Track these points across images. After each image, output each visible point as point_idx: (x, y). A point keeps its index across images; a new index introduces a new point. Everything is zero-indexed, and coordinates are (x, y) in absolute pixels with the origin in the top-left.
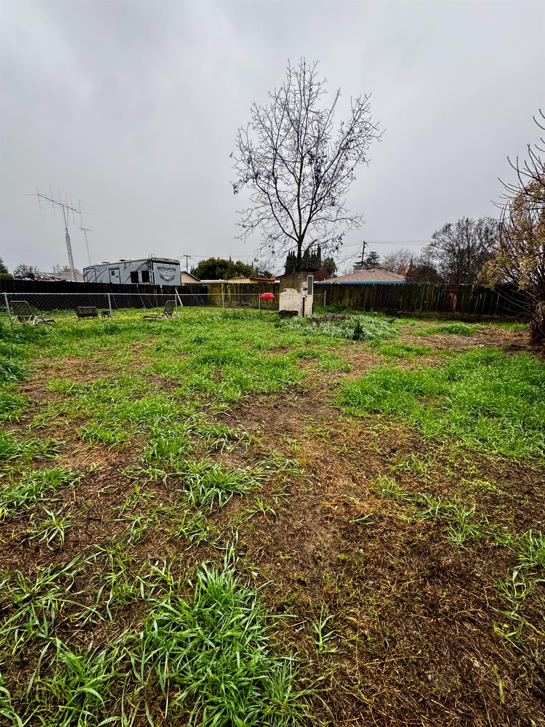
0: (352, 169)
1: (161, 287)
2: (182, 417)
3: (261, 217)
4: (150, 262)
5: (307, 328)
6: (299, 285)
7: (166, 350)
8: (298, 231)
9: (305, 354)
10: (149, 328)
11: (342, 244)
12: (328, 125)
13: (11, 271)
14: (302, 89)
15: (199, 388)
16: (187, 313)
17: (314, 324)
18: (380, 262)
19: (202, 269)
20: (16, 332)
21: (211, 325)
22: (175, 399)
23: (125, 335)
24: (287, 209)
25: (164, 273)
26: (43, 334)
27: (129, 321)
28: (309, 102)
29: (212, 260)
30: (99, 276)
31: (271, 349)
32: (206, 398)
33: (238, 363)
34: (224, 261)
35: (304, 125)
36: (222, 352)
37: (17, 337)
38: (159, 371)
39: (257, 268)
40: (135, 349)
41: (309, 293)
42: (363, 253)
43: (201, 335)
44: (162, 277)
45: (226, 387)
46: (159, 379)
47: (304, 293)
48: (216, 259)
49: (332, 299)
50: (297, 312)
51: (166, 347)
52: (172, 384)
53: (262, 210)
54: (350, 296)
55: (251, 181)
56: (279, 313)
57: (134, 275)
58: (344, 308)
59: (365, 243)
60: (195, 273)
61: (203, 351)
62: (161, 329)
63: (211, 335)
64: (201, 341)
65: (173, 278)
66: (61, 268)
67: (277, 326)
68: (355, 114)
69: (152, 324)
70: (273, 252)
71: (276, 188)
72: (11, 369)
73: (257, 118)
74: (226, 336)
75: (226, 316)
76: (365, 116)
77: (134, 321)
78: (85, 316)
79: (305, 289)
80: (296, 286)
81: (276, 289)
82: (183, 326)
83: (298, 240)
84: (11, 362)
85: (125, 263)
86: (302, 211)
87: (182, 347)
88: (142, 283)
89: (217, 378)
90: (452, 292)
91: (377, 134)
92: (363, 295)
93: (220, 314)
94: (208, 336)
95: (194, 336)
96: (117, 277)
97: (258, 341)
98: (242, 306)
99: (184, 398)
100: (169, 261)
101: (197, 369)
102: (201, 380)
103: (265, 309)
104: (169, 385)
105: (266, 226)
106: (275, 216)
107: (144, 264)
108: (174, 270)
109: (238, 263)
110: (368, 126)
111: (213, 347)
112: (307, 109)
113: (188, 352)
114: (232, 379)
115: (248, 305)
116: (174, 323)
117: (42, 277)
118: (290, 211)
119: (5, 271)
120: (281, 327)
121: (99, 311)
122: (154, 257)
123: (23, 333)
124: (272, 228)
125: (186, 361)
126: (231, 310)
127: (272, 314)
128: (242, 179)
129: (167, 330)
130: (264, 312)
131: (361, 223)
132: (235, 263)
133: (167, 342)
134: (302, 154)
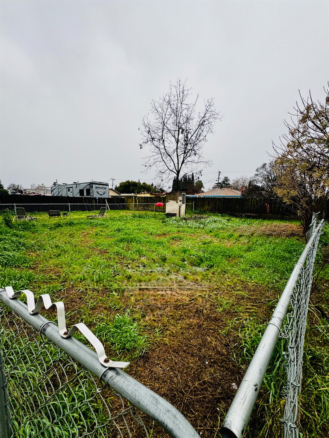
0: (205, 136)
1: (97, 198)
2: (109, 266)
3: (155, 161)
4: (91, 184)
5: (180, 223)
6: (177, 199)
7: (100, 235)
8: (177, 168)
9: (175, 237)
10: (91, 223)
11: (202, 175)
12: (192, 112)
13: (5, 188)
14: (178, 93)
15: (118, 253)
16: (112, 214)
17: (184, 221)
18: (231, 183)
19: (122, 187)
20: (19, 225)
21: (126, 221)
22: (106, 259)
23: (78, 227)
24: (170, 156)
25: (99, 190)
26: (33, 226)
27: (79, 219)
28: (182, 99)
29: (128, 182)
30: (60, 191)
31: (158, 235)
32: (121, 258)
33: (139, 242)
34: (135, 182)
35: (180, 111)
36: (131, 236)
37: (20, 227)
38: (97, 246)
39: (155, 187)
40: (84, 234)
41: (183, 203)
42: (219, 178)
43: (120, 227)
44: (98, 193)
45: (131, 254)
46: (98, 250)
47: (180, 203)
48: (131, 181)
49: (198, 207)
50: (176, 214)
51: (101, 233)
52: (104, 252)
53: (156, 157)
54: (208, 205)
55: (149, 142)
56: (165, 215)
57: (81, 192)
58: (205, 211)
59: (219, 172)
60: (118, 189)
61: (121, 235)
62: (97, 224)
63: (125, 227)
64: (120, 230)
65: (104, 193)
66: (36, 186)
67: (163, 222)
68: (207, 107)
69: (92, 221)
70: (162, 180)
71: (164, 145)
72: (22, 244)
73: (154, 107)
74: (134, 228)
75: (134, 216)
76: (212, 108)
77: (82, 219)
78: (53, 216)
79: (181, 201)
80: (175, 199)
81: (165, 200)
82: (110, 222)
83: (177, 173)
84: (22, 240)
85: (76, 185)
86: (179, 157)
87: (109, 234)
88: (86, 196)
89: (127, 249)
90: (266, 203)
91: (220, 117)
92: (215, 204)
93: (131, 215)
94: (124, 228)
95: (116, 228)
96: (71, 192)
97: (151, 230)
98: (145, 210)
99: (110, 258)
100: (103, 183)
101: (117, 245)
102: (119, 250)
103: (158, 212)
104: (103, 252)
105: (158, 166)
106: (163, 160)
107: (87, 185)
108: (105, 188)
109: (144, 183)
110: (214, 113)
111: (126, 234)
112: (182, 103)
113: (113, 236)
114: (135, 250)
115: (149, 209)
116: (105, 220)
117: (27, 193)
118: (172, 157)
119: (2, 188)
120: (165, 223)
121: (61, 213)
122: (93, 181)
123: (23, 225)
124: (162, 167)
125: (111, 241)
126: (138, 212)
127: (162, 215)
128: (145, 141)
129: (101, 224)
130: (157, 213)
131: (211, 164)
132: (142, 184)
133: (101, 231)
134: (179, 127)
